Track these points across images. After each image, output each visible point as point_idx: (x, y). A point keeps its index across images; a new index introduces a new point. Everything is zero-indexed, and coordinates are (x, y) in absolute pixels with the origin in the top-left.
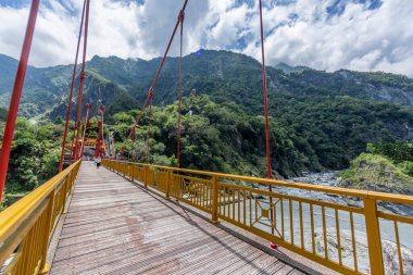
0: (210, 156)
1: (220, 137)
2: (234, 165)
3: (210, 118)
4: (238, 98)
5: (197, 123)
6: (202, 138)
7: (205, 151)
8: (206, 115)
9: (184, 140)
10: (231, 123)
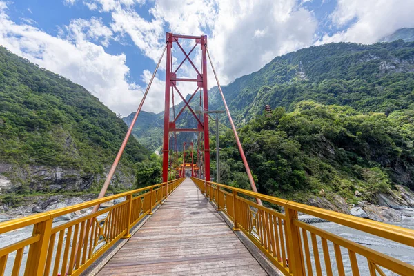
0: (290, 170)
1: (302, 149)
2: (325, 180)
3: (287, 130)
4: (331, 97)
5: (271, 138)
6: (279, 153)
7: (283, 166)
8: (283, 128)
9: (260, 156)
10: (315, 131)
